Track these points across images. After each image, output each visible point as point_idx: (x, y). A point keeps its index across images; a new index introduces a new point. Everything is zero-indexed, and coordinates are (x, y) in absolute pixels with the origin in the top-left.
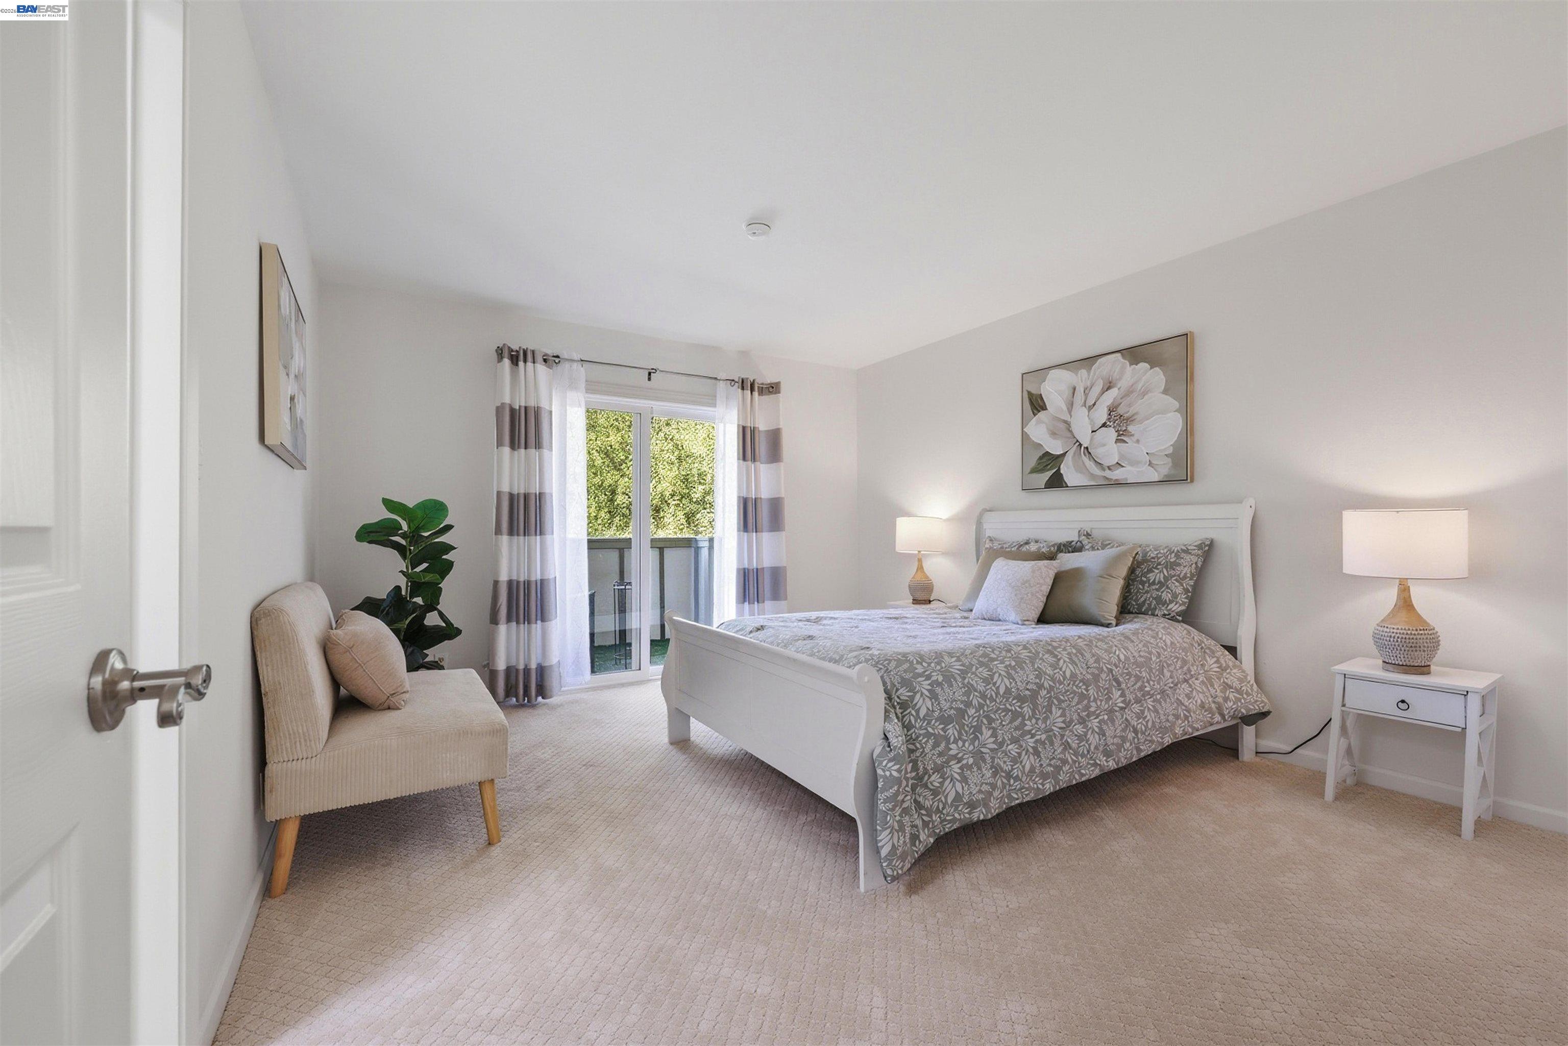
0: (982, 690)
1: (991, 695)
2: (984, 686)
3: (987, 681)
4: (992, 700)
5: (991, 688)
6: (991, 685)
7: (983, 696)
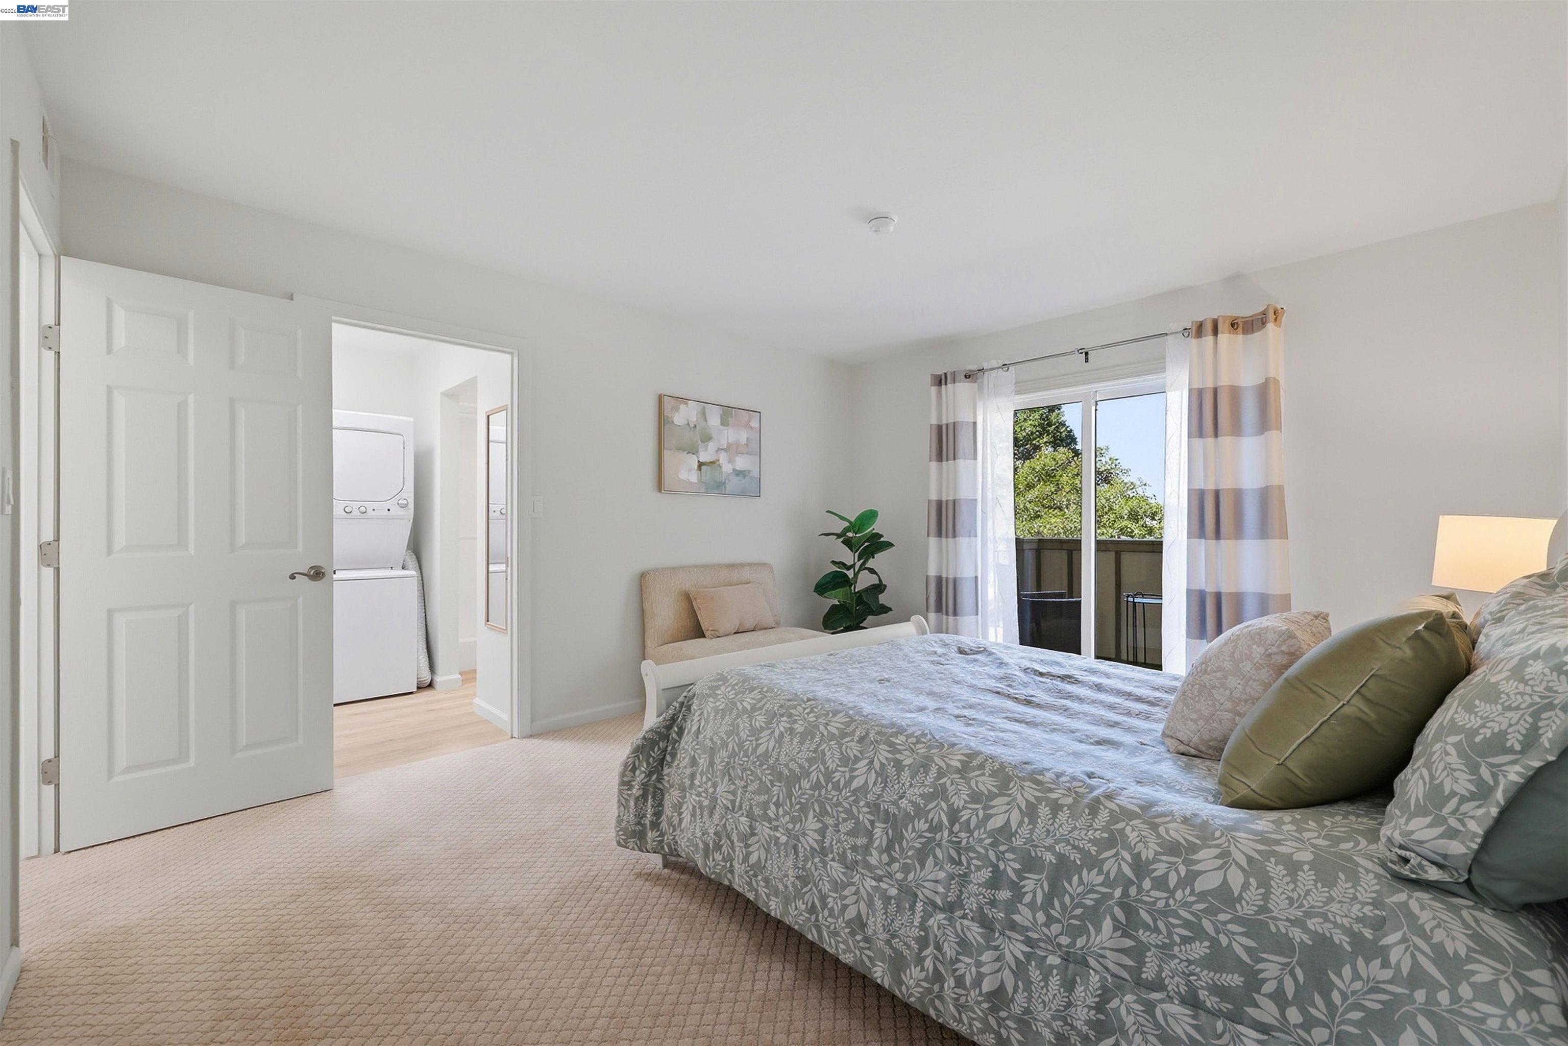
0: (830, 768)
1: (839, 780)
2: (837, 764)
3: (845, 760)
4: (836, 786)
5: (843, 772)
6: (847, 769)
7: (828, 775)
